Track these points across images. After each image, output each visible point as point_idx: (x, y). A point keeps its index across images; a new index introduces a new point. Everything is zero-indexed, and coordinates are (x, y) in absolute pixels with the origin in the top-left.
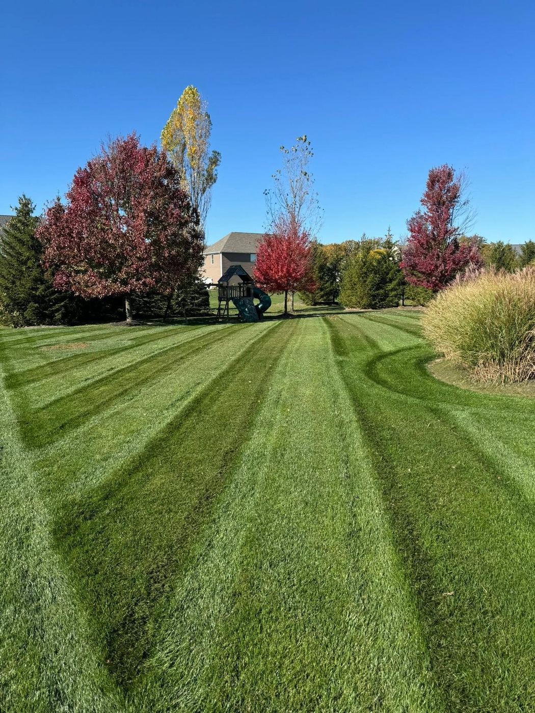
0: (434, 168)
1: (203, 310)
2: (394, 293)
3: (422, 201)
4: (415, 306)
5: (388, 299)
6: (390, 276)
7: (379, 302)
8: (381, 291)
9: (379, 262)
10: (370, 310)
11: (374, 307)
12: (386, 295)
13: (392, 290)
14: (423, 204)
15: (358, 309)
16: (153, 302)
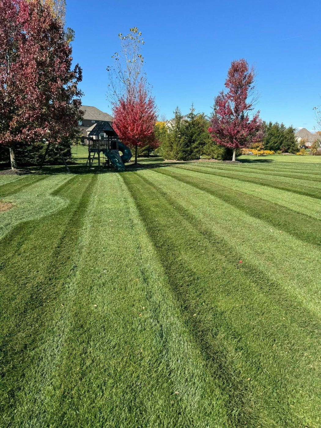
0: (235, 61)
1: (69, 160)
2: (196, 150)
3: (225, 84)
4: (209, 159)
5: (193, 154)
6: (194, 138)
7: (188, 156)
8: (189, 148)
9: (187, 128)
10: (182, 161)
11: (184, 159)
12: (192, 152)
13: (194, 148)
14: (226, 87)
15: (174, 160)
16: (26, 152)
